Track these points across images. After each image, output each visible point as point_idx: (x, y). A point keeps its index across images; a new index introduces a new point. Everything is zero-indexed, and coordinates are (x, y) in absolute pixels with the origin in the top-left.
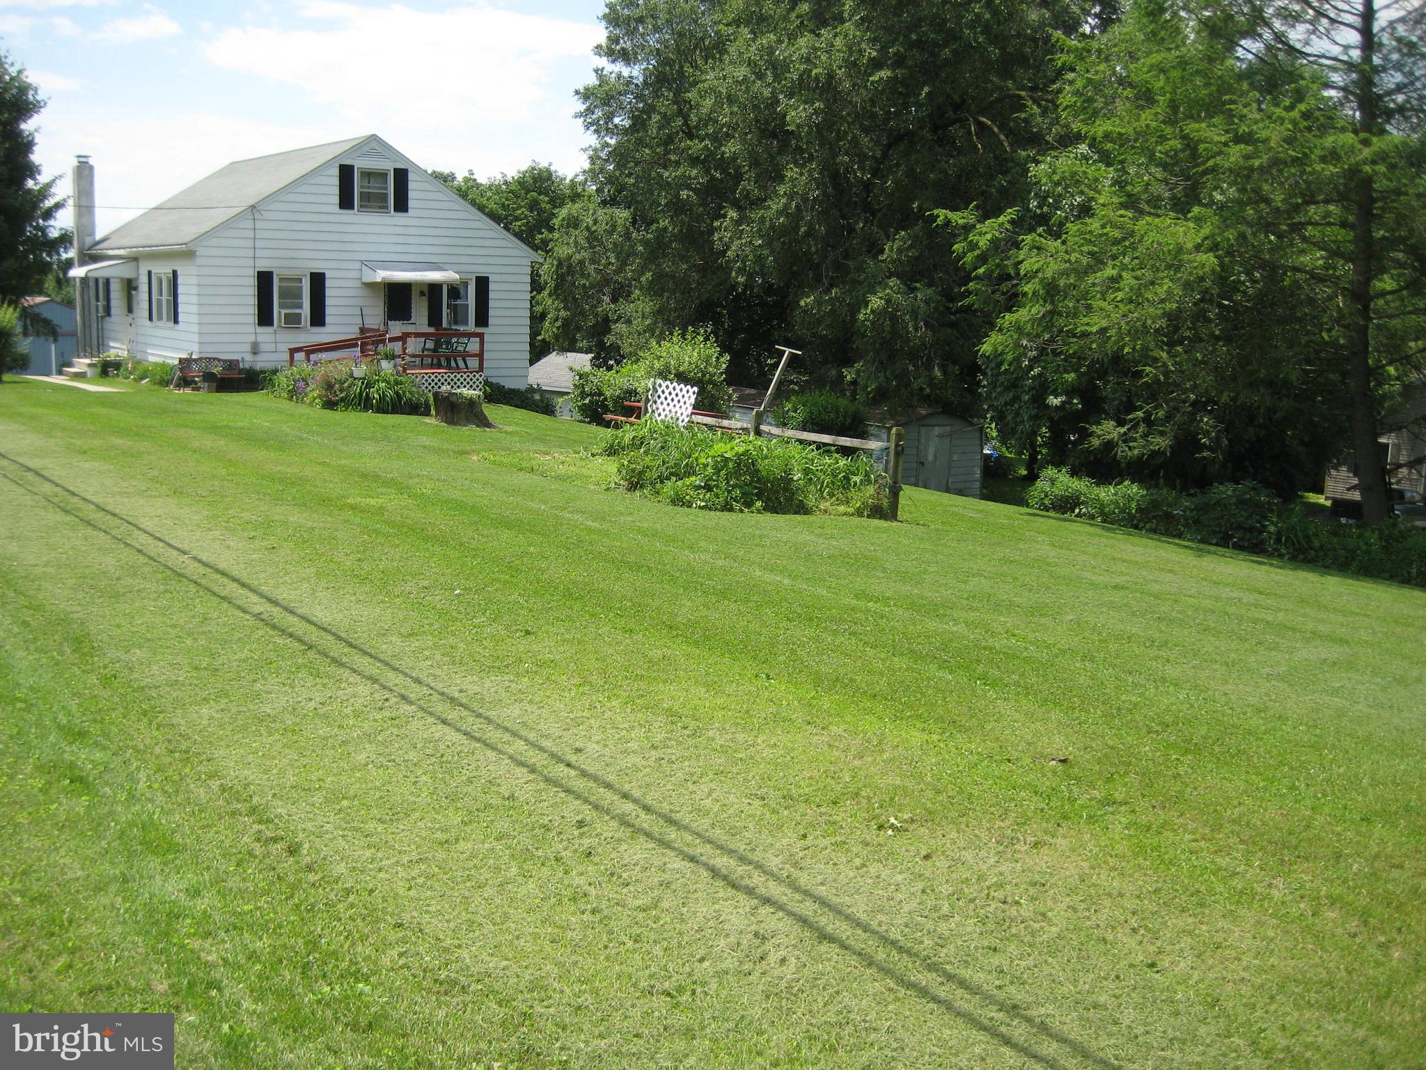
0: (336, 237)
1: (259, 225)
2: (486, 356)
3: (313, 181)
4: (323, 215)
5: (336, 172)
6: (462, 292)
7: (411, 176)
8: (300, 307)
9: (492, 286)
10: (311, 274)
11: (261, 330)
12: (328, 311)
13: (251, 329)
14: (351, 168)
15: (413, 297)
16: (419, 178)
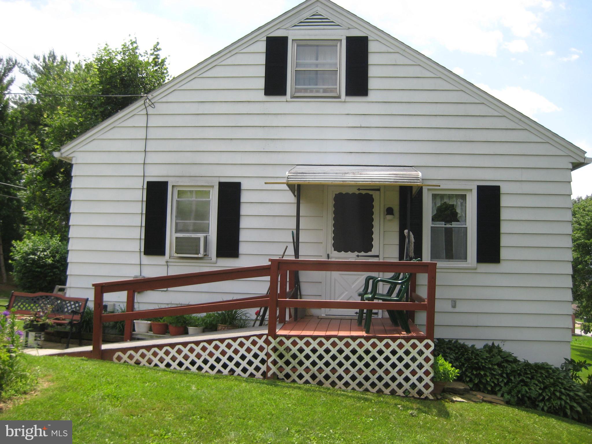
0: (260, 133)
1: (153, 121)
2: (439, 306)
3: (229, 62)
4: (240, 105)
5: (262, 47)
6: (458, 210)
7: (372, 47)
8: (205, 229)
9: (504, 201)
10: (221, 184)
11: (147, 260)
12: (243, 236)
13: (135, 259)
14: (283, 41)
15: (375, 217)
16: (384, 49)
